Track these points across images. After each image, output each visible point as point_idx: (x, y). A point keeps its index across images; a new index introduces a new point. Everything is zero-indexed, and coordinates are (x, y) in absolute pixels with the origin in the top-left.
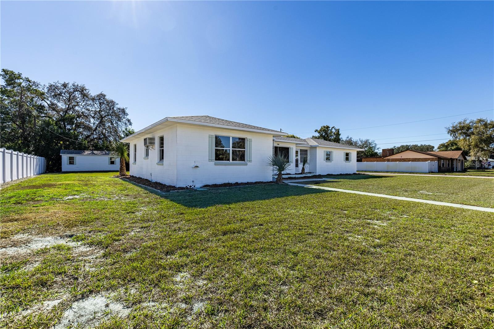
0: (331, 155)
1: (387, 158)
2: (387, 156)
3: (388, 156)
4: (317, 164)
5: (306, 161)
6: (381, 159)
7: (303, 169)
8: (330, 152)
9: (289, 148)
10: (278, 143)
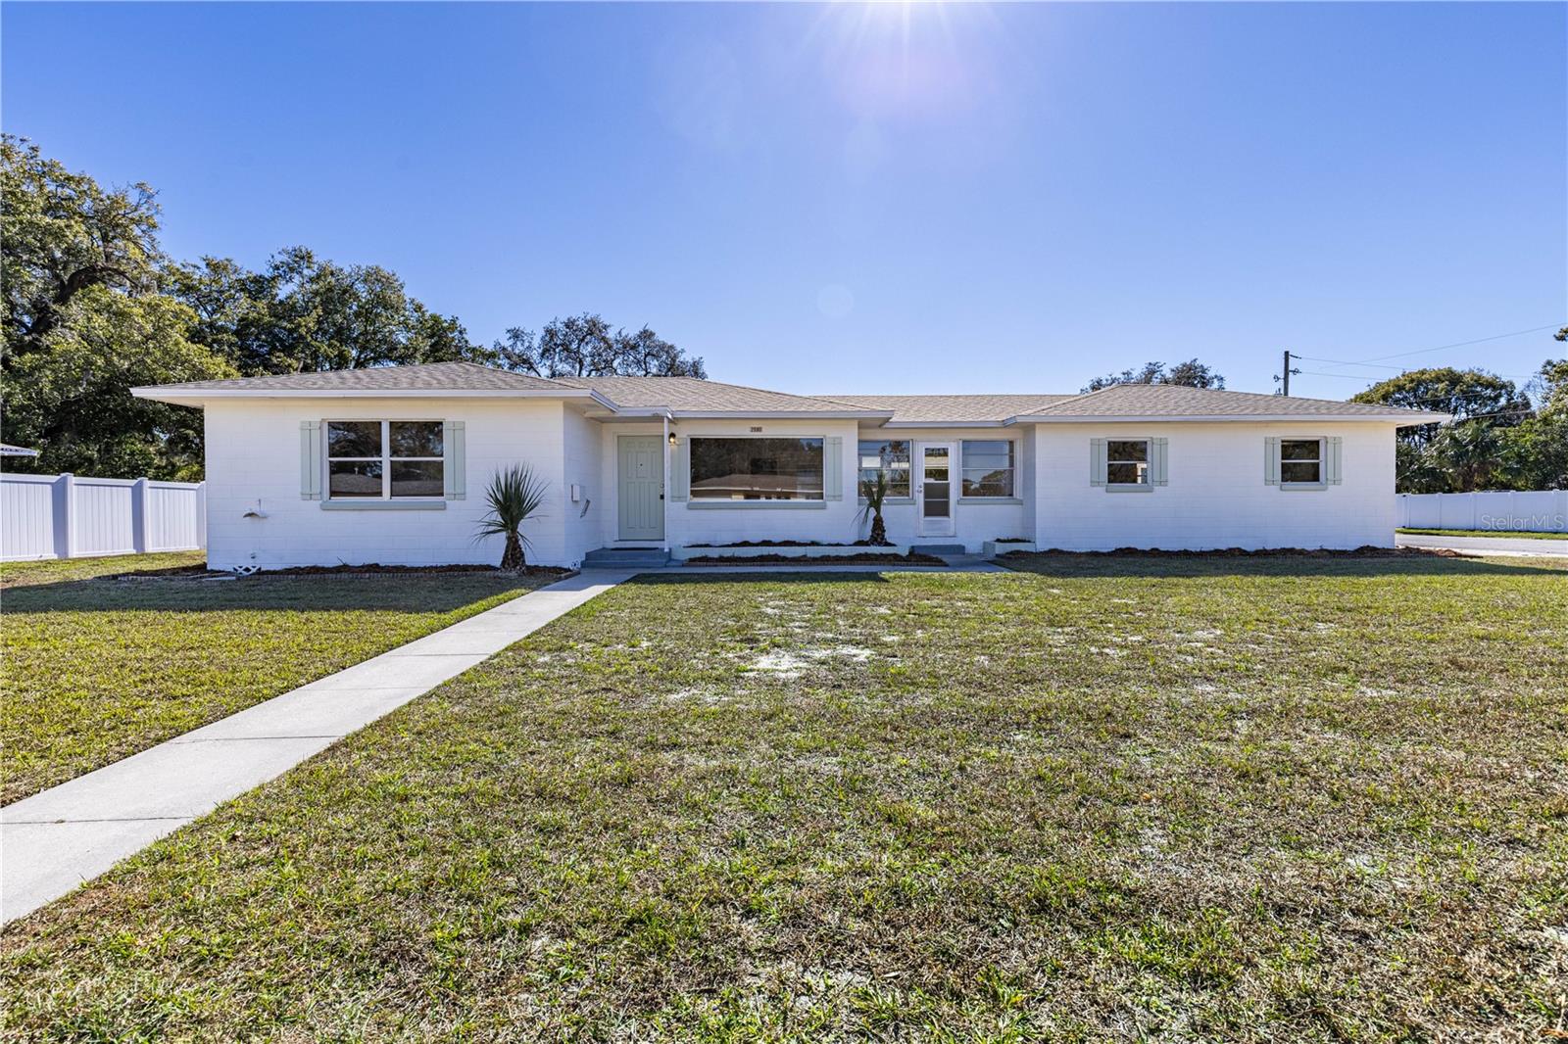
9: (822, 440)
10: (756, 424)
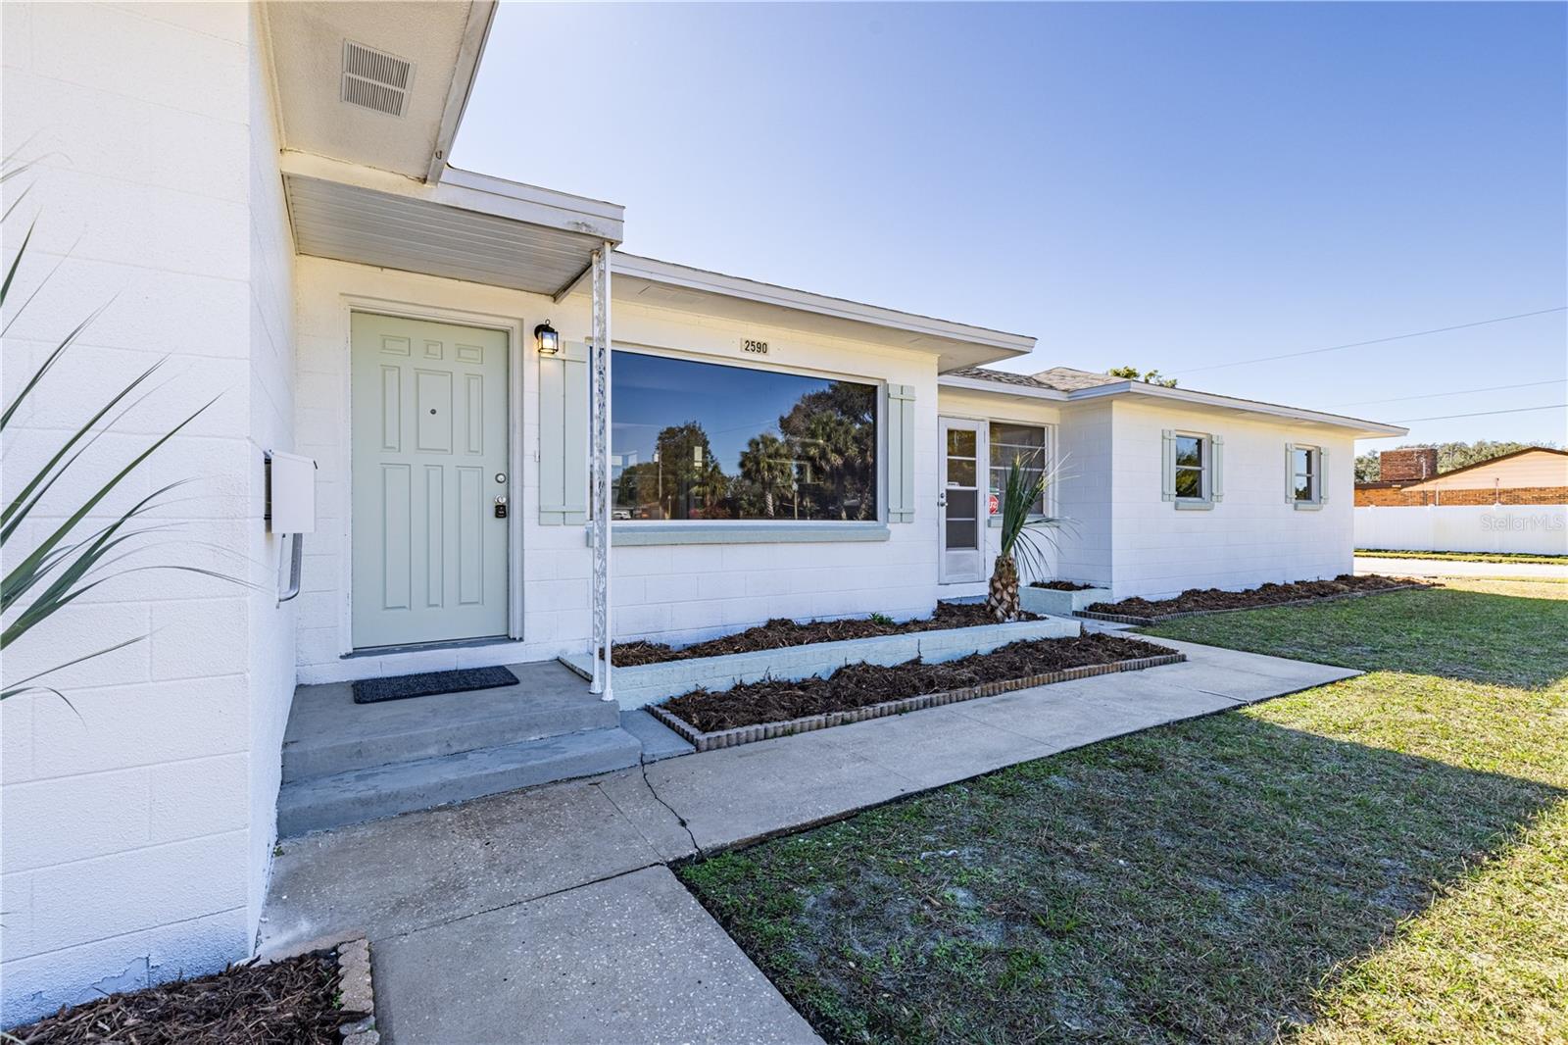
0: (1205, 462)
1: (1419, 488)
2: (1420, 481)
3: (1426, 480)
4: (1115, 522)
5: (1036, 500)
6: (1389, 492)
7: (1005, 571)
8: (1199, 442)
9: (875, 388)
